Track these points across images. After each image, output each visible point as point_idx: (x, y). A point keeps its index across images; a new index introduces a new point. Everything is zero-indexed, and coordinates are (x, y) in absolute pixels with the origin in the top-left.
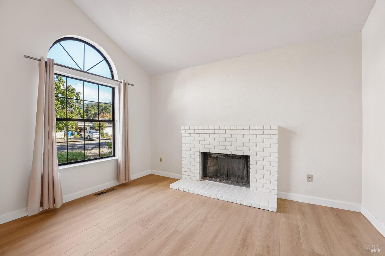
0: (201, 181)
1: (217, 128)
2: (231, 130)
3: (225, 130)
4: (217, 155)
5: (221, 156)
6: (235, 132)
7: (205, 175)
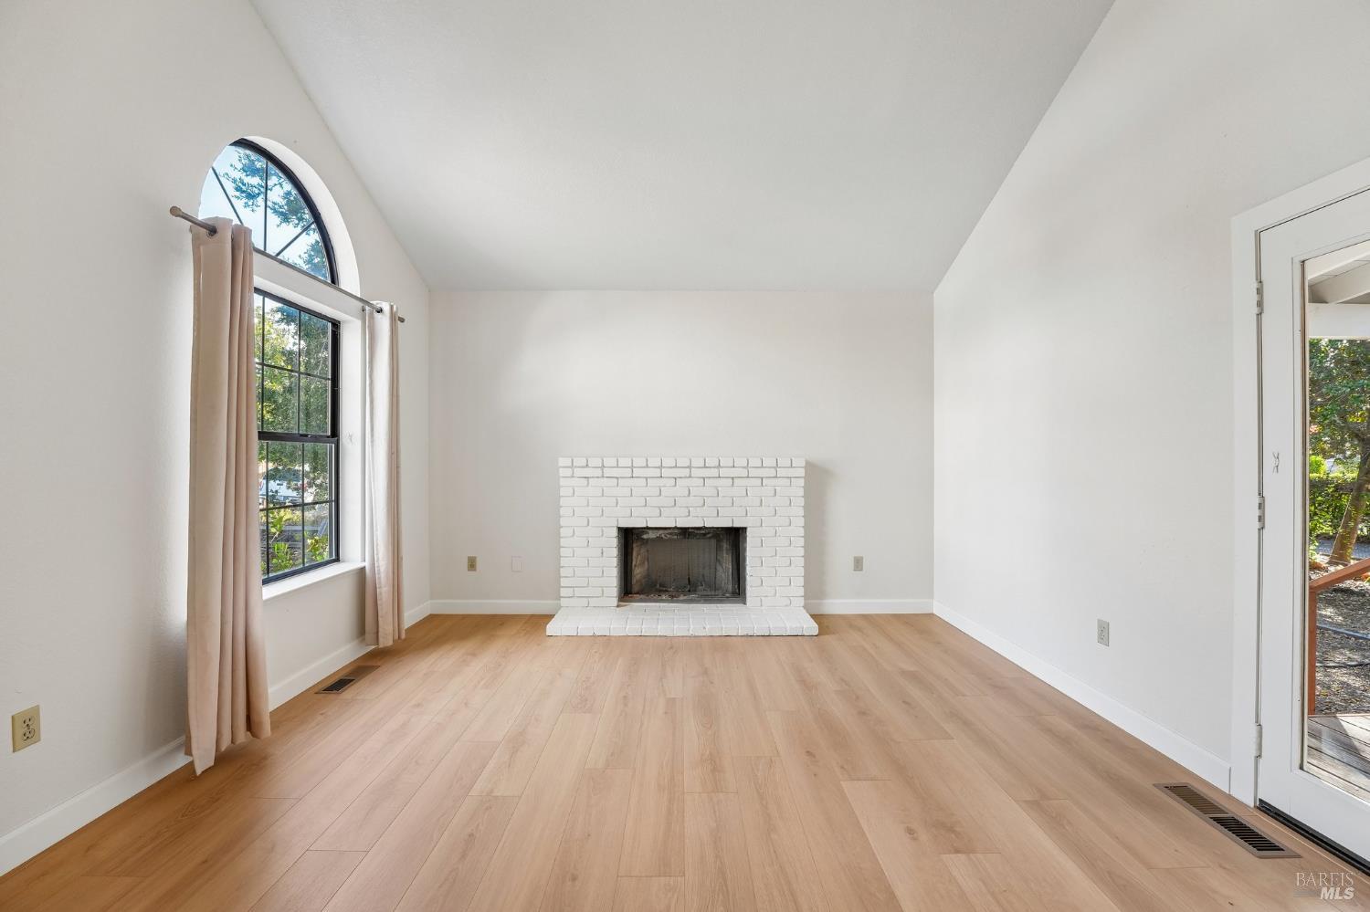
0: (618, 606)
1: (668, 462)
2: (705, 467)
3: (690, 467)
4: (661, 532)
5: (670, 534)
6: (714, 472)
7: (629, 590)
